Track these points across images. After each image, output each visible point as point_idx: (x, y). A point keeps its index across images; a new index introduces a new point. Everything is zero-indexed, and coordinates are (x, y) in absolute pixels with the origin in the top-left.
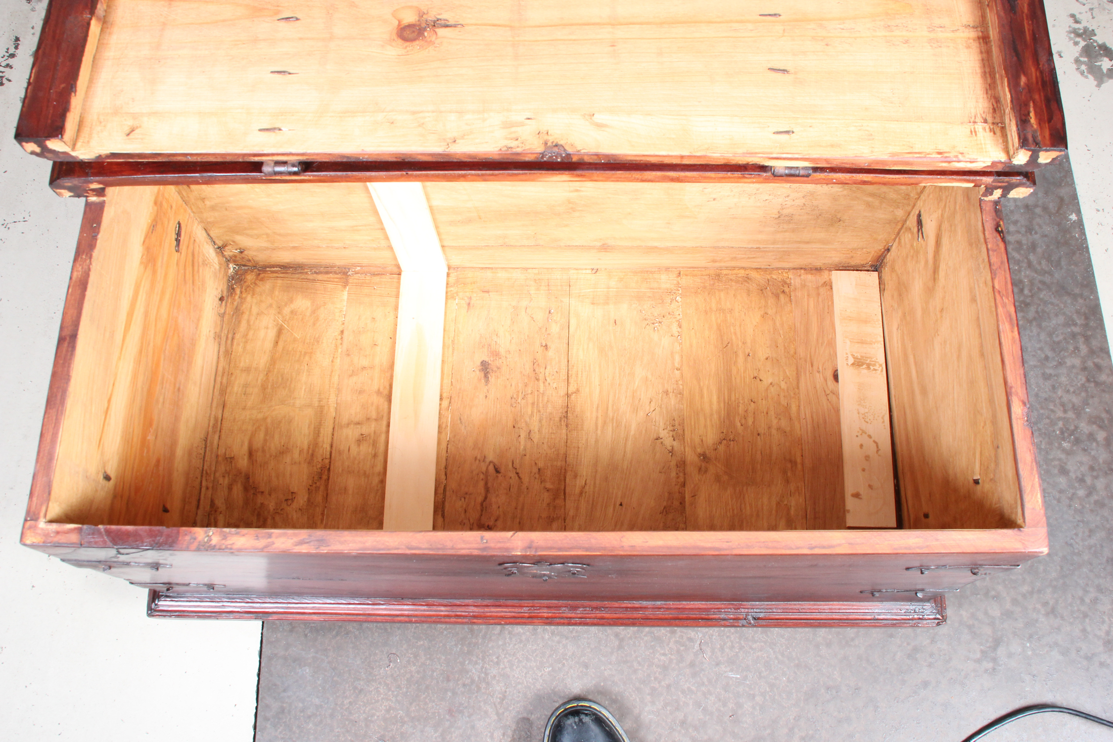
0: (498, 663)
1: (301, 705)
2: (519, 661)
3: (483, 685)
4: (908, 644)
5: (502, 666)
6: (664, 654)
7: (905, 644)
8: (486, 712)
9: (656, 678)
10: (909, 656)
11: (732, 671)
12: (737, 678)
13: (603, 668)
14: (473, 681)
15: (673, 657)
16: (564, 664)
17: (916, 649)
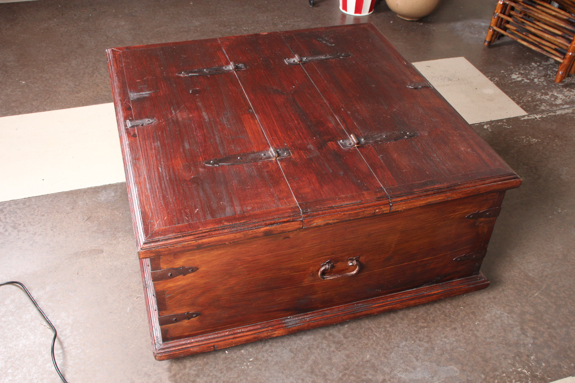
0: (123, 240)
1: (101, 196)
2: (125, 246)
3: (114, 238)
4: (151, 372)
5: (122, 241)
6: (134, 286)
7: (151, 371)
8: (104, 241)
9: (124, 285)
10: (146, 374)
11: (130, 309)
12: (127, 311)
13: (126, 269)
14: (115, 235)
15: (133, 289)
16: (126, 258)
17: (149, 376)
